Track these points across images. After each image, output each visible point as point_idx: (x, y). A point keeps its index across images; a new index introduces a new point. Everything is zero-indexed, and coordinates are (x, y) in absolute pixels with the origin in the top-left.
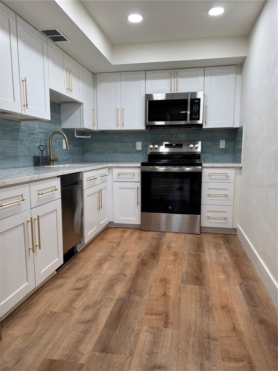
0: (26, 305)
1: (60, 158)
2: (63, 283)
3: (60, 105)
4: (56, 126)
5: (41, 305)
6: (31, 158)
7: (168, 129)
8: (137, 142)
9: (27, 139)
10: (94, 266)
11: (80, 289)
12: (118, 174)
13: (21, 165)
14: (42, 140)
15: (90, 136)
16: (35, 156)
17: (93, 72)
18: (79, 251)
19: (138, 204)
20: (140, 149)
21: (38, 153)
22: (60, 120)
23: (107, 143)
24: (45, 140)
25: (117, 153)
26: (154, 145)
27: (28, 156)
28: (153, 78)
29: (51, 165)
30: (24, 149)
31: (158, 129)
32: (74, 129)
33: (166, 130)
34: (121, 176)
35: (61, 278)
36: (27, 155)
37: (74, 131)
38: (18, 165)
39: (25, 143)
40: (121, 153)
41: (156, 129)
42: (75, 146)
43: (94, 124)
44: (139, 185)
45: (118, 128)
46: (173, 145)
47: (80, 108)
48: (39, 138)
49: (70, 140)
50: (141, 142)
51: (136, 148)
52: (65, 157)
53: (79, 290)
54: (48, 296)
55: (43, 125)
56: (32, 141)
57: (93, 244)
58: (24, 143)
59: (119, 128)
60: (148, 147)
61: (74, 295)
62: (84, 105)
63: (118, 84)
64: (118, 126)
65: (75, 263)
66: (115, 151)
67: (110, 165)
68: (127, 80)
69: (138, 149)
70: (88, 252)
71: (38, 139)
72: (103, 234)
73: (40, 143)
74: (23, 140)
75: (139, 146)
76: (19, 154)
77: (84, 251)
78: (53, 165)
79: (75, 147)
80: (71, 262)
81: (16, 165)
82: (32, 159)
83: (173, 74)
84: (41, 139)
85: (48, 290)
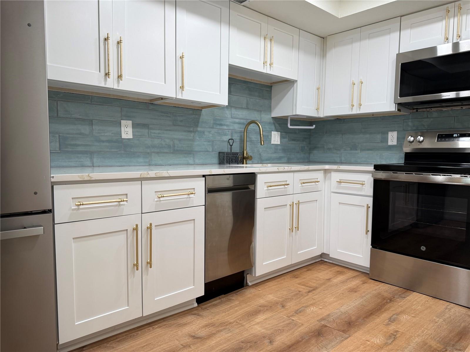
0: (126, 335)
1: (265, 155)
2: (190, 322)
3: (272, 86)
4: (261, 115)
5: (138, 343)
6: (215, 153)
7: (449, 108)
8: (389, 132)
9: (211, 131)
10: (246, 312)
11: (197, 338)
12: (339, 180)
13: (197, 161)
14: (236, 132)
15: (314, 126)
16: (221, 152)
17: (322, 35)
18: (250, 284)
19: (367, 234)
20: (395, 143)
21: (226, 149)
22: (270, 107)
23: (342, 135)
24: (240, 132)
25: (356, 150)
26: (415, 138)
27: (210, 152)
28: (412, 26)
29: (243, 164)
30: (205, 143)
31: (428, 109)
32: (287, 117)
33: (444, 109)
34: (343, 185)
35: (195, 314)
36: (208, 150)
37: (287, 120)
38: (194, 161)
39: (208, 136)
40: (362, 150)
41: (425, 110)
42: (294, 140)
43: (317, 109)
44: (370, 201)
45: (352, 111)
46: (455, 135)
47: (293, 88)
48: (230, 130)
49: (285, 132)
50: (396, 132)
51: (388, 142)
52: (274, 155)
53: (195, 340)
54: (155, 334)
55: (239, 113)
56: (218, 133)
57: (278, 280)
58: (205, 135)
59: (355, 111)
60: (405, 139)
61: (182, 345)
62: (298, 82)
63: (356, 45)
64: (352, 109)
65: (231, 299)
66: (354, 147)
67: (327, 167)
68: (369, 37)
69: (390, 143)
70: (260, 289)
71: (228, 131)
72: (306, 270)
73: (232, 136)
74: (203, 132)
75: (392, 138)
76: (197, 149)
77: (258, 286)
78: (246, 164)
79: (293, 142)
80: (227, 296)
81: (191, 161)
82: (217, 155)
83: (452, 10)
84: (233, 131)
85: (165, 325)
